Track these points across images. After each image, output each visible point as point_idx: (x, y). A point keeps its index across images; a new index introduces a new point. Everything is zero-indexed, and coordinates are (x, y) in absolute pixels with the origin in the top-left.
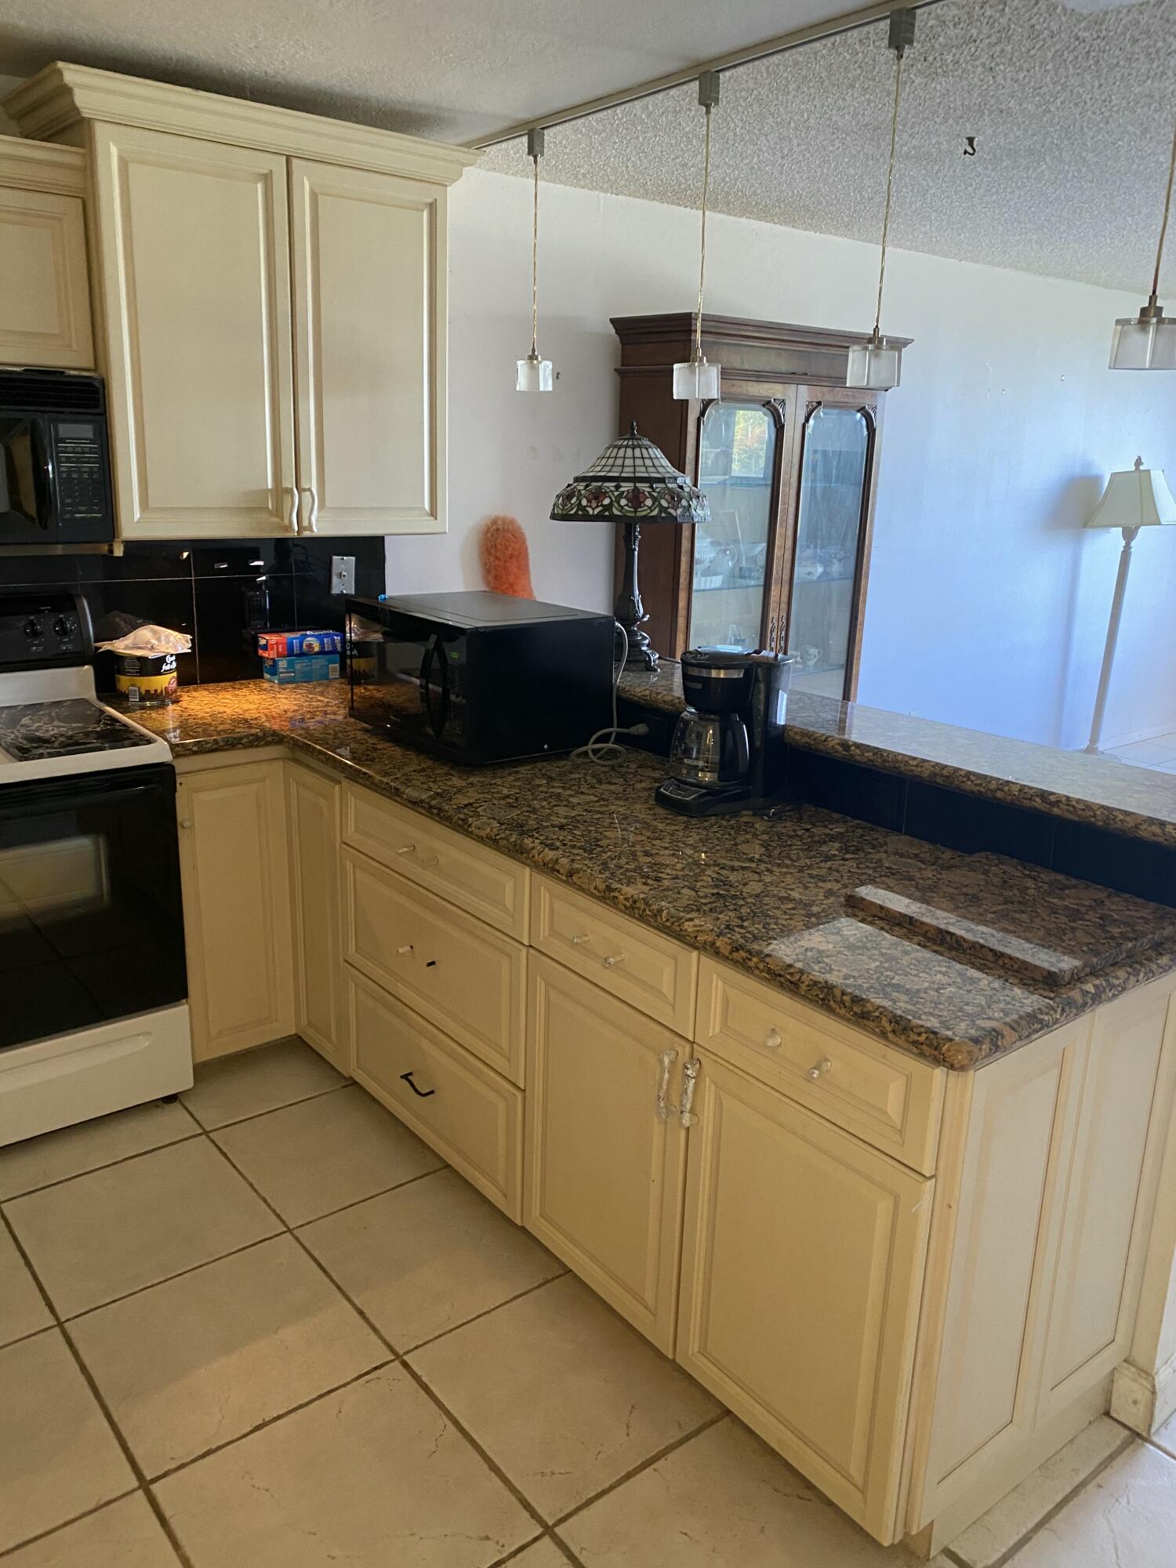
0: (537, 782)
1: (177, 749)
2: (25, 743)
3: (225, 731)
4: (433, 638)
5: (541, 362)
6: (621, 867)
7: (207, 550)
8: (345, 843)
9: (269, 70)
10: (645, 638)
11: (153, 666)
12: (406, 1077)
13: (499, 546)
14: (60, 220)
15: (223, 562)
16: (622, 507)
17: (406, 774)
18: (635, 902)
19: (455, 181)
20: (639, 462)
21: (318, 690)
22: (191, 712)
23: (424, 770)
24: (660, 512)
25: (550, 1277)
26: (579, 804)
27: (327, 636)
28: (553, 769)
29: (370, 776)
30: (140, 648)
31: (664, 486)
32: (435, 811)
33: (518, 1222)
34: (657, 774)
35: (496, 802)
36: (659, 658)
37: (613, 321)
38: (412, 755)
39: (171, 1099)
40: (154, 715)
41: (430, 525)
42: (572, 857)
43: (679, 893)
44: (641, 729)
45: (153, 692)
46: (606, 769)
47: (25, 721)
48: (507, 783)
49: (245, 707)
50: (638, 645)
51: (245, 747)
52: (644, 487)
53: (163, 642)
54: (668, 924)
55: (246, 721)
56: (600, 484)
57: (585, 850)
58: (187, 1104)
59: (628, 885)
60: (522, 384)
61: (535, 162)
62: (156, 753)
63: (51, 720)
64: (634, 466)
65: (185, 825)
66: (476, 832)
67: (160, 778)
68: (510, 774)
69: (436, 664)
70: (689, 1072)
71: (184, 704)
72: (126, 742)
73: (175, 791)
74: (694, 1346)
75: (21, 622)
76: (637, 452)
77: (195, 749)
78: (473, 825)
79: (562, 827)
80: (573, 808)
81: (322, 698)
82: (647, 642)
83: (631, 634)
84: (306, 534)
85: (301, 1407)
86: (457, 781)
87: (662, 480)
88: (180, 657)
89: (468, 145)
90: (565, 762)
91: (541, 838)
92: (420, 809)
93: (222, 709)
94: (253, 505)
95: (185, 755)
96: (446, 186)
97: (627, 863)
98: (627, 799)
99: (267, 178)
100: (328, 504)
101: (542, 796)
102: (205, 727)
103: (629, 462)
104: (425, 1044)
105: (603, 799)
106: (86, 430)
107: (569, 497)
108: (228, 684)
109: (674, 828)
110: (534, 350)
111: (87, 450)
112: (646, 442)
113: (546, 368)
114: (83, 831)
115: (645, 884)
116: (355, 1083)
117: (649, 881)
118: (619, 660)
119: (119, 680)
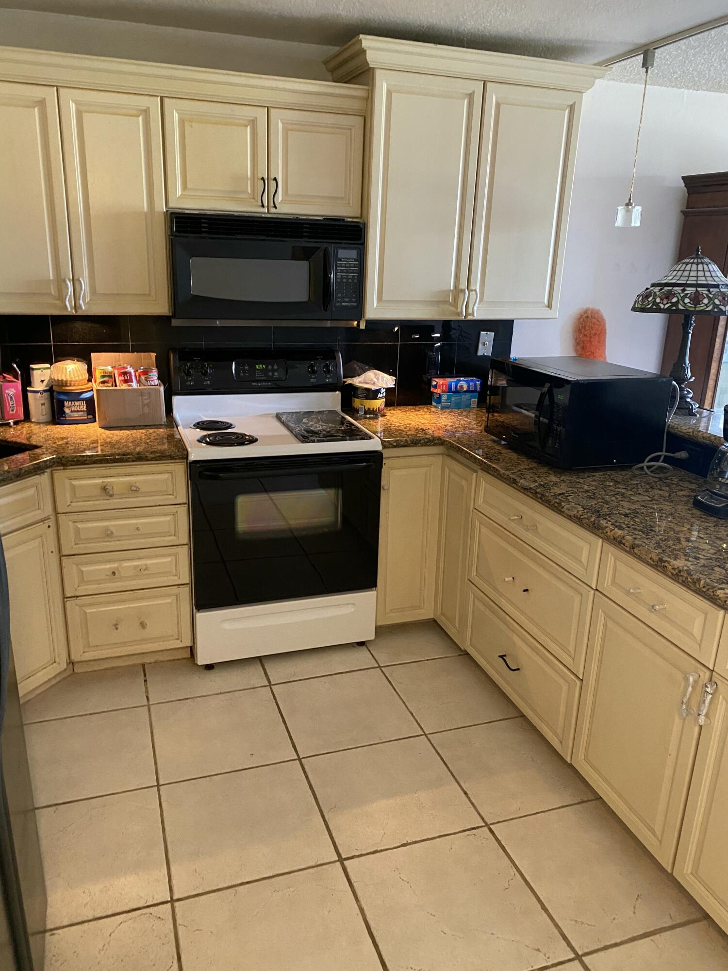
0: (608, 483)
1: (385, 443)
2: (306, 434)
3: (411, 435)
4: (548, 385)
5: (634, 207)
6: (669, 547)
7: (409, 327)
8: (476, 509)
9: (480, 28)
10: (689, 393)
11: (372, 394)
12: (502, 657)
13: (587, 328)
14: (351, 129)
15: (416, 334)
16: (685, 304)
17: (520, 471)
18: (680, 571)
19: (589, 89)
20: (701, 274)
21: (464, 414)
22: (392, 423)
23: (531, 469)
24: (714, 308)
25: (586, 799)
26: (638, 501)
27: (472, 381)
28: (620, 476)
29: (497, 470)
30: (367, 383)
31: (718, 290)
32: (539, 496)
33: (568, 760)
34: (693, 486)
35: (580, 494)
36: (699, 407)
37: (683, 178)
38: (523, 458)
39: (361, 644)
40: (371, 422)
41: (548, 313)
42: (634, 536)
43: (713, 570)
44: (683, 455)
45: (371, 409)
46: (656, 480)
47: (305, 420)
48: (589, 482)
49: (423, 421)
50: (683, 397)
51: (422, 445)
52: (704, 291)
53: (380, 381)
54: (704, 590)
55: (423, 430)
56: (670, 288)
57: (643, 533)
58: (370, 648)
59: (675, 560)
60: (619, 223)
61: (647, 72)
62: (373, 445)
63: (318, 421)
64: (697, 277)
65: (385, 488)
66: (566, 511)
67: (374, 459)
68: (589, 477)
69: (547, 401)
70: (708, 690)
71: (388, 417)
72: (358, 437)
73: (382, 468)
74: (688, 868)
75: (307, 364)
76: (700, 267)
77: (395, 444)
78: (565, 507)
79: (626, 515)
80: (633, 503)
81: (466, 419)
82: (691, 395)
83: (682, 389)
84: (470, 318)
85: (428, 839)
86: (554, 478)
87: (717, 286)
88: (388, 390)
89: (599, 64)
90: (627, 472)
91: (612, 521)
92: (528, 494)
93: (409, 422)
94: (440, 301)
95: (389, 448)
96: (583, 93)
97: (674, 545)
98: (672, 501)
99: (471, 96)
100: (485, 299)
101: (612, 493)
102: (400, 432)
103: (693, 274)
104: (516, 639)
105: (654, 500)
106: (353, 254)
107: (647, 297)
108: (412, 407)
109: (706, 524)
110: (630, 199)
111: (352, 265)
112: (707, 260)
113: (637, 210)
114: (324, 485)
115: (686, 560)
116: (468, 654)
117: (690, 559)
118: (672, 407)
119: (354, 402)
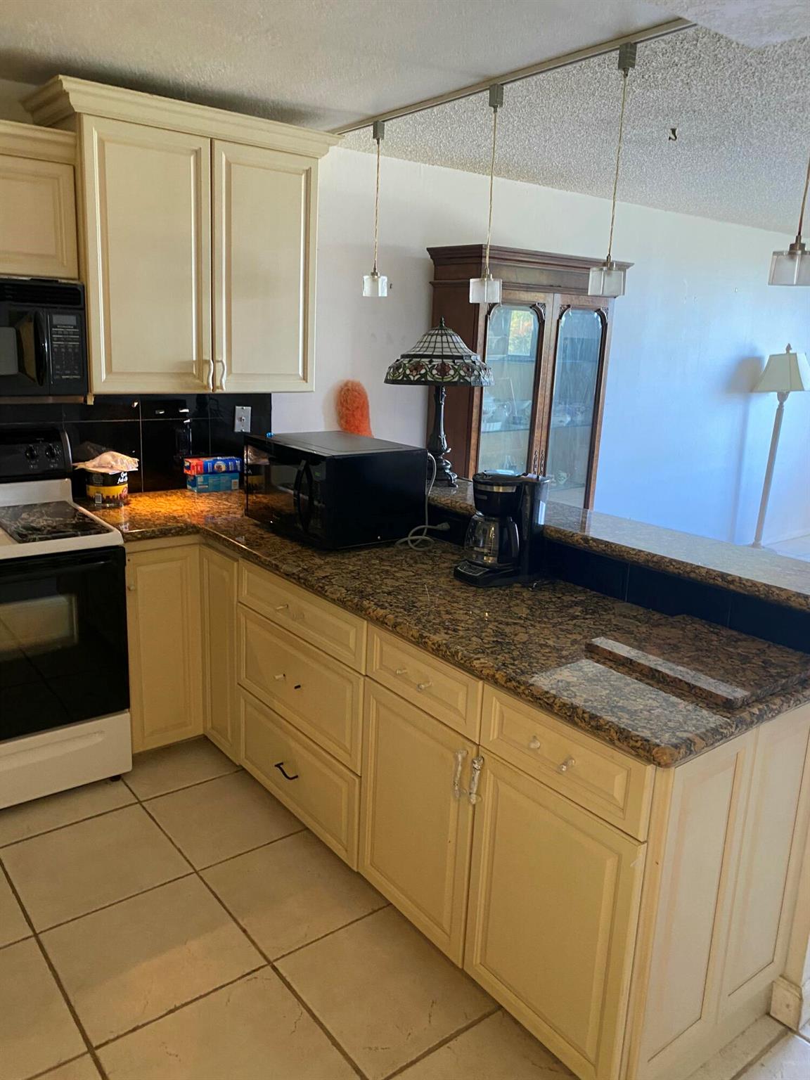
0: (373, 562)
1: (127, 536)
2: (25, 532)
3: (160, 524)
4: (304, 462)
5: (379, 277)
6: (430, 622)
7: (151, 402)
8: (240, 602)
9: (200, 82)
10: (448, 464)
11: (112, 480)
12: (278, 766)
13: (349, 401)
14: (58, 179)
15: (161, 410)
16: (434, 375)
17: (283, 555)
18: (439, 646)
19: (323, 155)
20: (445, 345)
21: (224, 497)
22: (138, 512)
23: (295, 552)
24: (459, 379)
25: (376, 908)
26: (401, 577)
27: (231, 460)
28: (384, 552)
29: (258, 557)
30: (103, 467)
31: (462, 361)
32: (303, 581)
33: (355, 869)
34: (455, 558)
35: (344, 575)
36: (457, 478)
37: (428, 249)
38: (287, 542)
39: (116, 778)
40: (112, 513)
41: (304, 386)
42: (396, 614)
43: (470, 640)
44: (444, 526)
45: (111, 497)
46: (420, 554)
47: (24, 515)
48: (352, 562)
49: (175, 508)
50: (443, 469)
51: (174, 535)
52: (449, 362)
53: (119, 464)
54: (462, 662)
55: (175, 517)
56: (418, 360)
57: (405, 610)
58: (127, 782)
59: (435, 634)
60: (367, 292)
61: (378, 143)
62: (113, 539)
63: (42, 515)
64: (442, 348)
65: (132, 588)
66: (331, 595)
67: (115, 556)
68: (354, 556)
69: (305, 480)
70: (476, 766)
71: (132, 506)
72: (92, 531)
73: (125, 565)
74: (477, 960)
75: (22, 448)
76: (444, 338)
77: (139, 536)
78: (329, 591)
79: (389, 593)
80: (397, 580)
81: (227, 503)
82: (449, 467)
83: (439, 461)
84: (218, 391)
85: (201, 997)
86: (318, 561)
87: (461, 357)
88: (130, 474)
89: (333, 131)
90: (392, 548)
91: (375, 600)
92: (292, 580)
93: (158, 510)
94: (182, 372)
95: (133, 541)
96: (318, 159)
97: (434, 619)
98: (434, 575)
99: (197, 153)
100: (234, 371)
101: (377, 571)
102: (147, 522)
103: (439, 345)
104: (293, 744)
105: (418, 574)
106: (71, 320)
107: (398, 368)
108: (163, 492)
109: (466, 594)
110: (375, 269)
111: (72, 333)
112: (451, 332)
113: (383, 281)
114: (60, 591)
115: (446, 633)
116: (244, 769)
117: (450, 632)
118: (430, 479)
119: (89, 489)
